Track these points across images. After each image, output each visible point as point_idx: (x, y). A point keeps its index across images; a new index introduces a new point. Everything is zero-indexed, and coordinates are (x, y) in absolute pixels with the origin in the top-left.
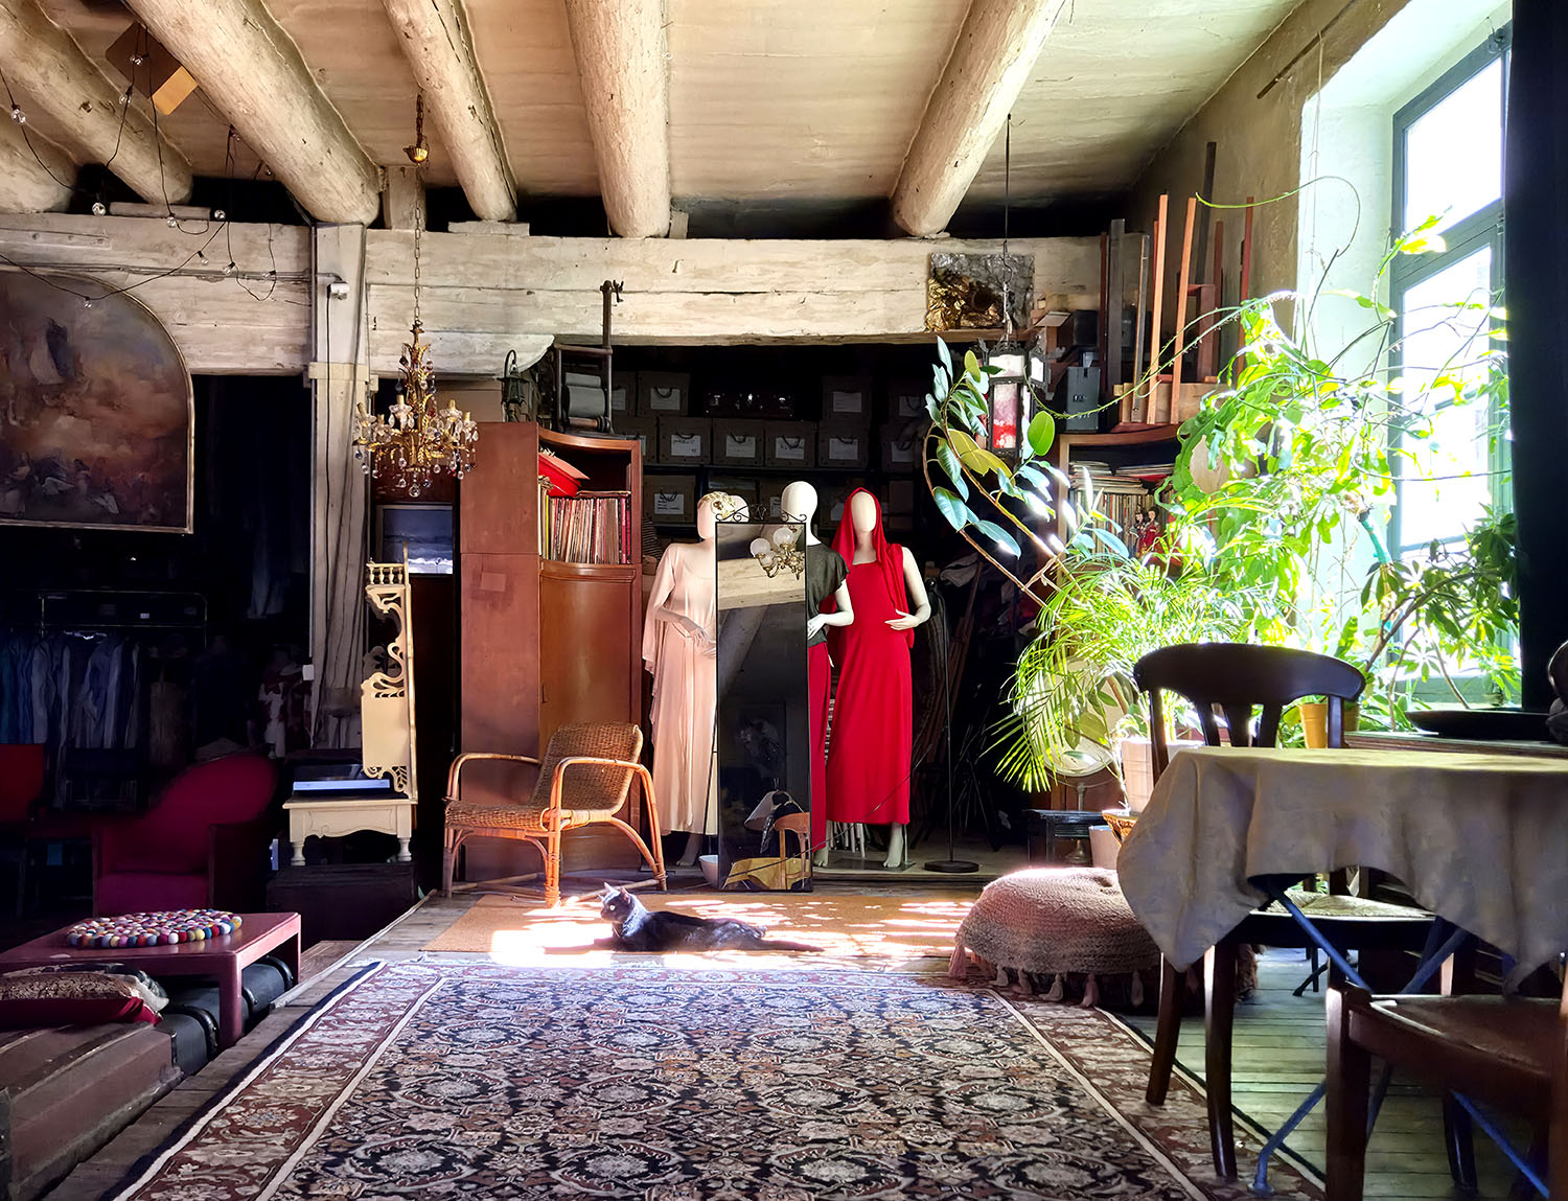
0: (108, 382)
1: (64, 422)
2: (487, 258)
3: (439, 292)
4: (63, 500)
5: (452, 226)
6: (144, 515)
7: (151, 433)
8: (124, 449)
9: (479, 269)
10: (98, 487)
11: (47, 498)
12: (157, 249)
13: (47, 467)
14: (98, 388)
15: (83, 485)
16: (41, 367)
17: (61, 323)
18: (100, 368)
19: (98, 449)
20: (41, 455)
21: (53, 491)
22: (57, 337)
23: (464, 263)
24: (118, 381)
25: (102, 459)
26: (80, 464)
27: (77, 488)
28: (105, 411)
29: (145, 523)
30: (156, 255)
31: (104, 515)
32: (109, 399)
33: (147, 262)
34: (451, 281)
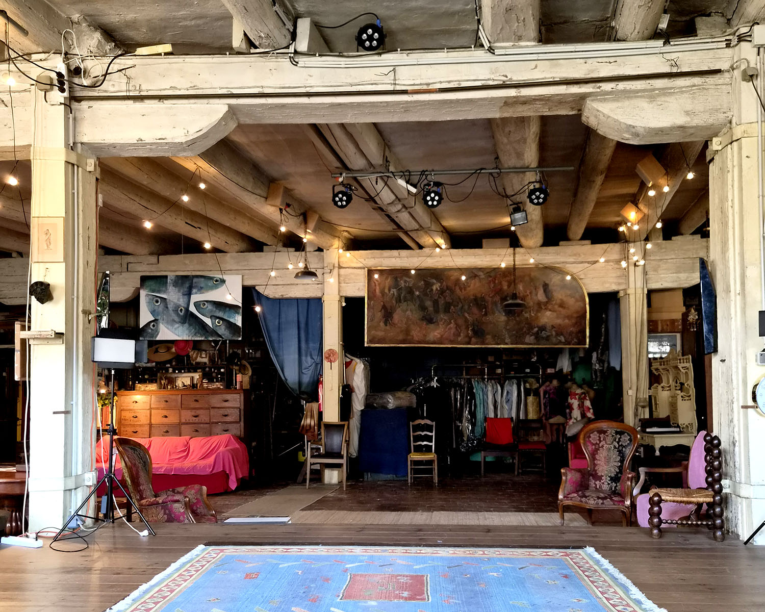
0: (561, 300)
1: (548, 313)
2: (685, 248)
3: (669, 261)
4: (548, 338)
5: (673, 238)
6: (573, 342)
7: (575, 315)
8: (567, 321)
9: (683, 252)
10: (559, 334)
11: (543, 338)
12: (575, 255)
13: (542, 328)
14: (558, 302)
15: (554, 333)
16: (541, 297)
17: (547, 282)
18: (559, 295)
19: (559, 321)
20: (540, 324)
21: (545, 336)
22: (546, 286)
23: (678, 250)
24: (565, 299)
25: (560, 325)
26: (553, 327)
27: (552, 335)
28: (561, 309)
29: (573, 345)
30: (575, 257)
31: (560, 342)
32: (562, 305)
33: (571, 260)
34: (673, 257)
